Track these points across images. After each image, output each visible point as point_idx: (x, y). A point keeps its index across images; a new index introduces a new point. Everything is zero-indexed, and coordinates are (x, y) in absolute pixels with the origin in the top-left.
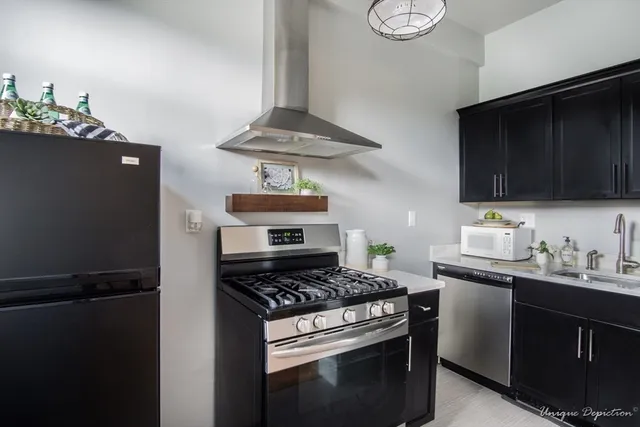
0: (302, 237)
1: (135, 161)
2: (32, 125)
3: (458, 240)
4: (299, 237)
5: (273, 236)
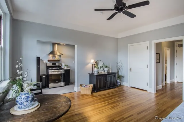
5: (53, 64)
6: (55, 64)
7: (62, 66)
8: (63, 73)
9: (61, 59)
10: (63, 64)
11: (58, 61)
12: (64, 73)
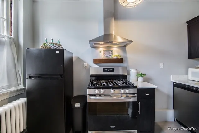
0: (114, 70)
1: (59, 52)
2: (45, 47)
3: (187, 74)
4: (113, 70)
5: (104, 70)
6: (111, 70)
7: (129, 74)
8: (131, 100)
9: (126, 58)
10: (133, 71)
11: (120, 61)
12: (135, 100)
